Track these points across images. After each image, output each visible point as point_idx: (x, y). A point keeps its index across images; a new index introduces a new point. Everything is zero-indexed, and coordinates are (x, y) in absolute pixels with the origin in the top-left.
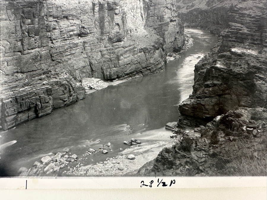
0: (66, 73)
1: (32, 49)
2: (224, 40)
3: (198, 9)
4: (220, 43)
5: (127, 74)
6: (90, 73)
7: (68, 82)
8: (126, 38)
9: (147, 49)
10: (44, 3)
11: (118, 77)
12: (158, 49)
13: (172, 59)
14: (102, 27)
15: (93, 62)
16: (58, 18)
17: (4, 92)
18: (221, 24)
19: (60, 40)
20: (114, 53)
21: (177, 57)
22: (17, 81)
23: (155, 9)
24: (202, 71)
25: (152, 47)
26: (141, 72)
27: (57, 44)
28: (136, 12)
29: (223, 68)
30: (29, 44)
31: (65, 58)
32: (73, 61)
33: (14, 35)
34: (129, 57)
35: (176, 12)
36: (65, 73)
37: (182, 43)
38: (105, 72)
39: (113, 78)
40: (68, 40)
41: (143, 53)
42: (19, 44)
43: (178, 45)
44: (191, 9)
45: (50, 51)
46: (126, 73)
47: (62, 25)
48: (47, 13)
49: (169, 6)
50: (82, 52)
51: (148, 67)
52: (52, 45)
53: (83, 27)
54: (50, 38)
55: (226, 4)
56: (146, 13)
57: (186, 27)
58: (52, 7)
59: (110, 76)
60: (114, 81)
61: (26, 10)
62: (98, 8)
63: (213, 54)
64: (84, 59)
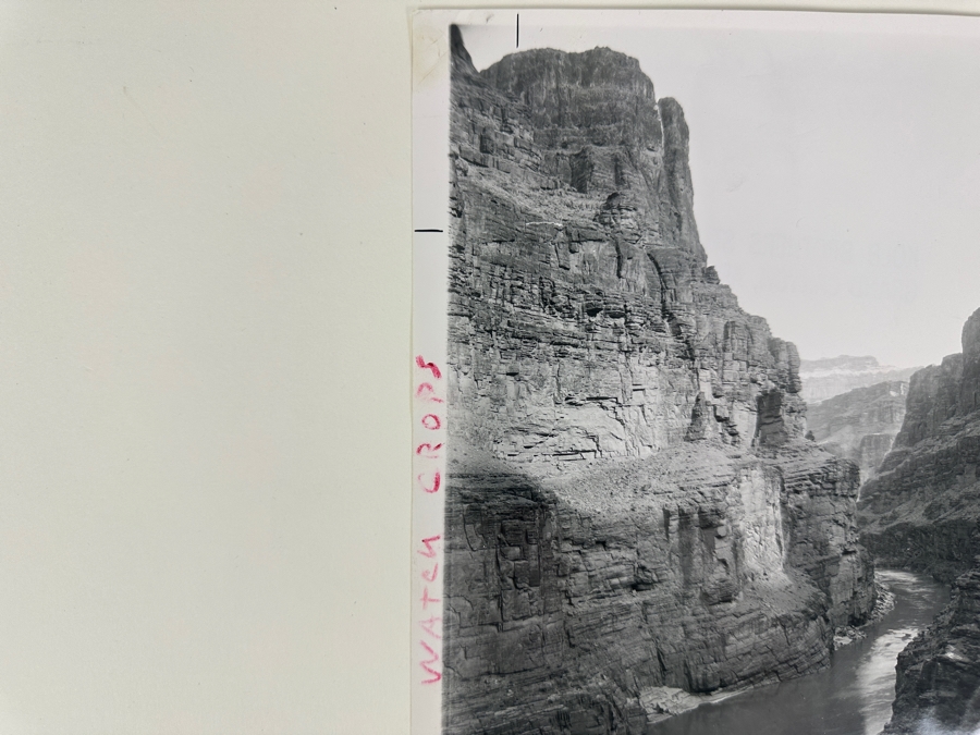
0: (602, 676)
1: (524, 618)
2: (963, 597)
3: (907, 524)
4: (954, 604)
5: (744, 678)
6: (659, 675)
7: (607, 696)
8: (741, 593)
9: (790, 619)
10: (552, 509)
11: (724, 686)
12: (814, 619)
13: (846, 641)
14: (686, 568)
15: (665, 649)
16: (583, 544)
17: (457, 719)
18: (957, 560)
19: (589, 597)
20: (714, 628)
21: (858, 636)
22: (488, 693)
23: (809, 525)
24: (914, 668)
25: (800, 614)
26: (776, 672)
27: (583, 606)
28: (766, 533)
29: (960, 662)
30: (517, 607)
31: (601, 641)
32: (618, 648)
33: (481, 584)
34: (747, 637)
35: (856, 532)
36: (599, 675)
37: (870, 604)
38: (693, 673)
39: (710, 686)
40: (607, 599)
41: (779, 627)
42: (493, 605)
43: (859, 609)
44: (890, 526)
45: (565, 622)
46: (741, 674)
47: (593, 562)
48: (558, 532)
49: (841, 518)
50: (640, 627)
51: (791, 659)
52: (570, 610)
53: (643, 568)
54: (566, 591)
55: (970, 513)
56: (789, 535)
57: (878, 566)
58: (570, 519)
59: (705, 681)
60: (713, 693)
61: (509, 524)
62: (677, 522)
63: (939, 628)
64: (645, 643)
